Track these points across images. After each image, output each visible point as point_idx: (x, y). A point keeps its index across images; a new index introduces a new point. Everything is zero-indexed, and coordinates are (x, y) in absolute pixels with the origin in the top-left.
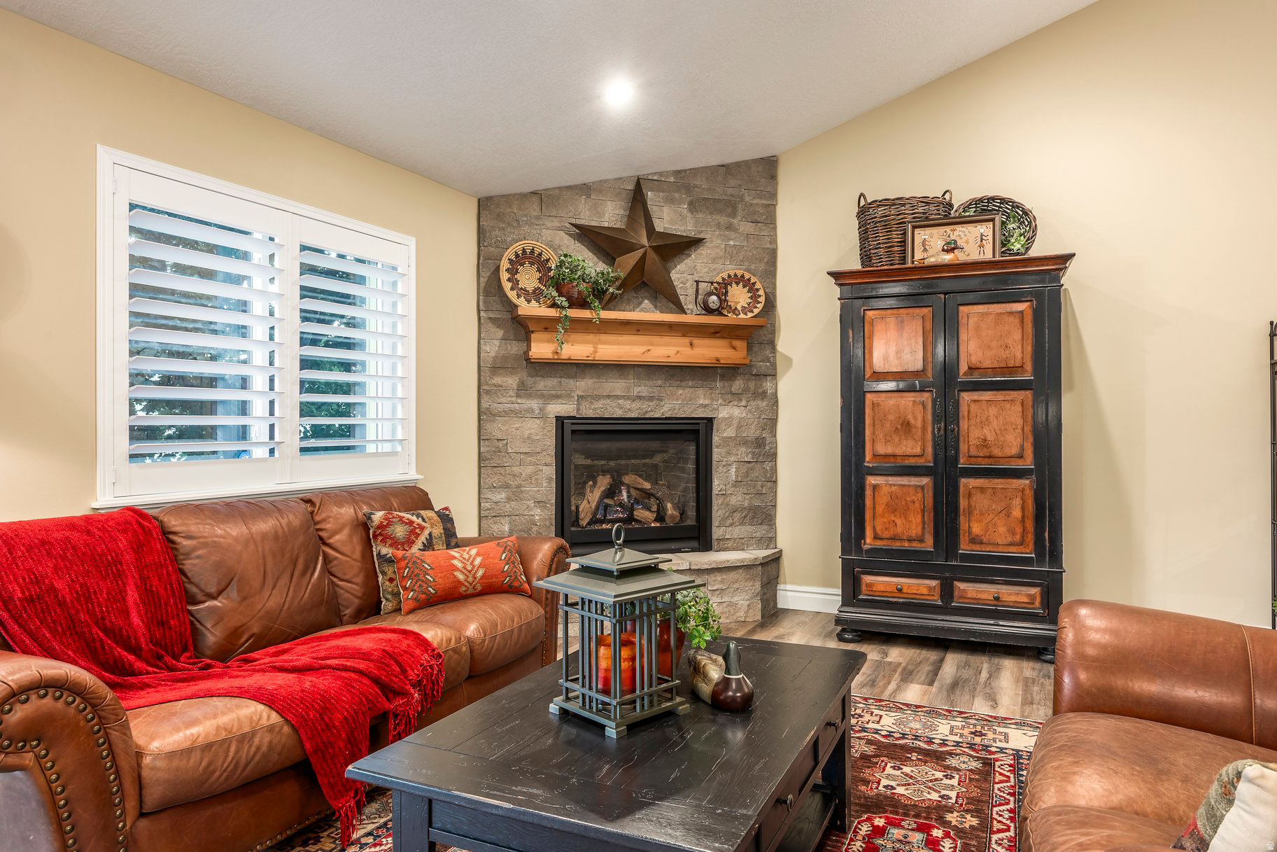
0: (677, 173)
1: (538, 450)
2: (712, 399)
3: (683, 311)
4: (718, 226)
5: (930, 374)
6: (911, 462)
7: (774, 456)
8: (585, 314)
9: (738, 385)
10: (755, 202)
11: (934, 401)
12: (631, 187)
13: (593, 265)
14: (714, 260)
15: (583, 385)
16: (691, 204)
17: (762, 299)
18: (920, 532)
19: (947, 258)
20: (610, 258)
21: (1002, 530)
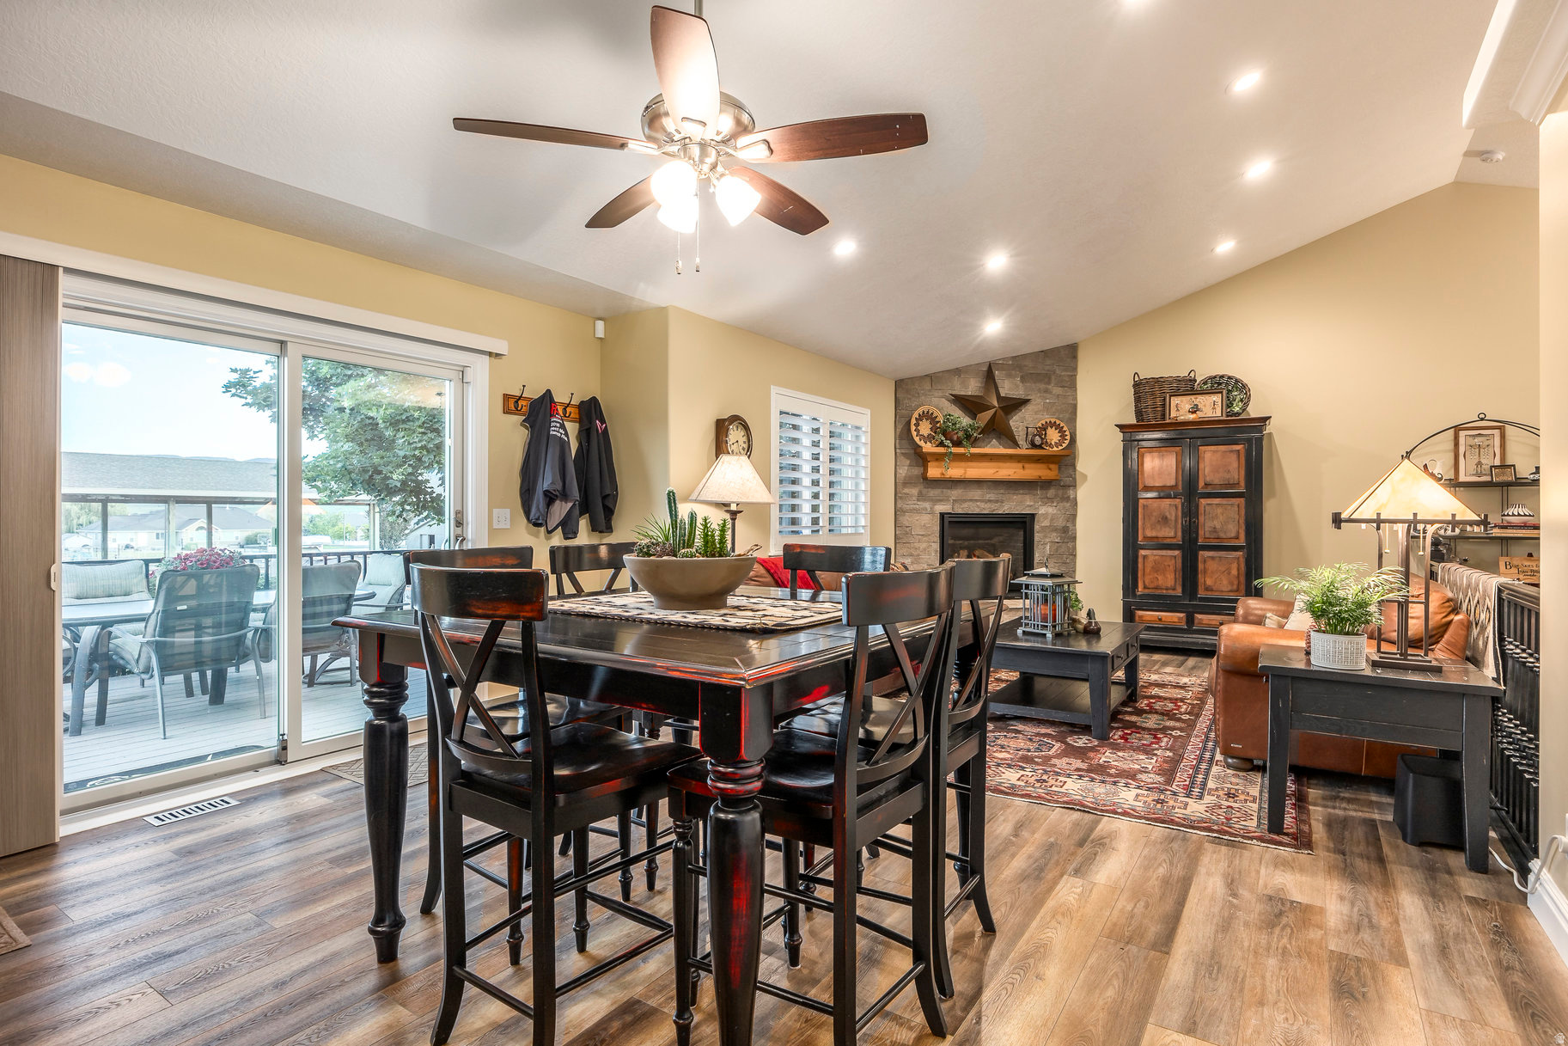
0: (1014, 358)
1: (929, 533)
2: (1035, 502)
3: (1016, 444)
4: (1039, 390)
5: (1180, 488)
6: (1168, 541)
7: (1074, 539)
8: (961, 450)
9: (1051, 492)
10: (1063, 374)
11: (1183, 505)
12: (985, 369)
13: (966, 421)
14: (1036, 413)
15: (955, 493)
16: (1022, 377)
17: (1068, 437)
18: (1173, 583)
19: (1192, 417)
20: (973, 416)
21: (1225, 582)
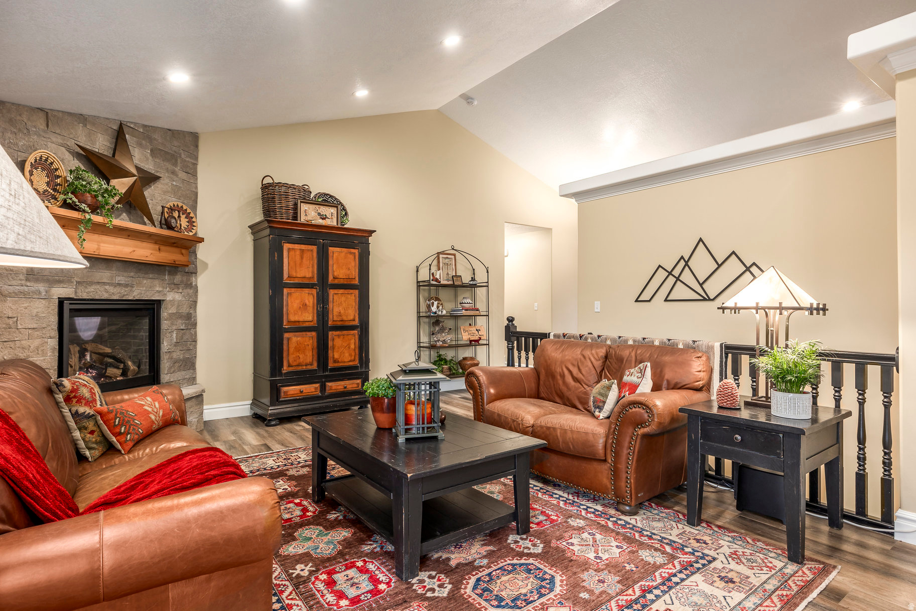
1: (44, 325)
2: (163, 287)
4: (168, 170)
5: (316, 279)
6: (307, 324)
7: (195, 324)
8: (101, 219)
9: (178, 278)
10: (187, 159)
11: (318, 294)
13: (98, 184)
14: (165, 193)
15: (80, 273)
16: (152, 150)
17: (195, 224)
18: (311, 361)
20: (106, 179)
21: (347, 355)
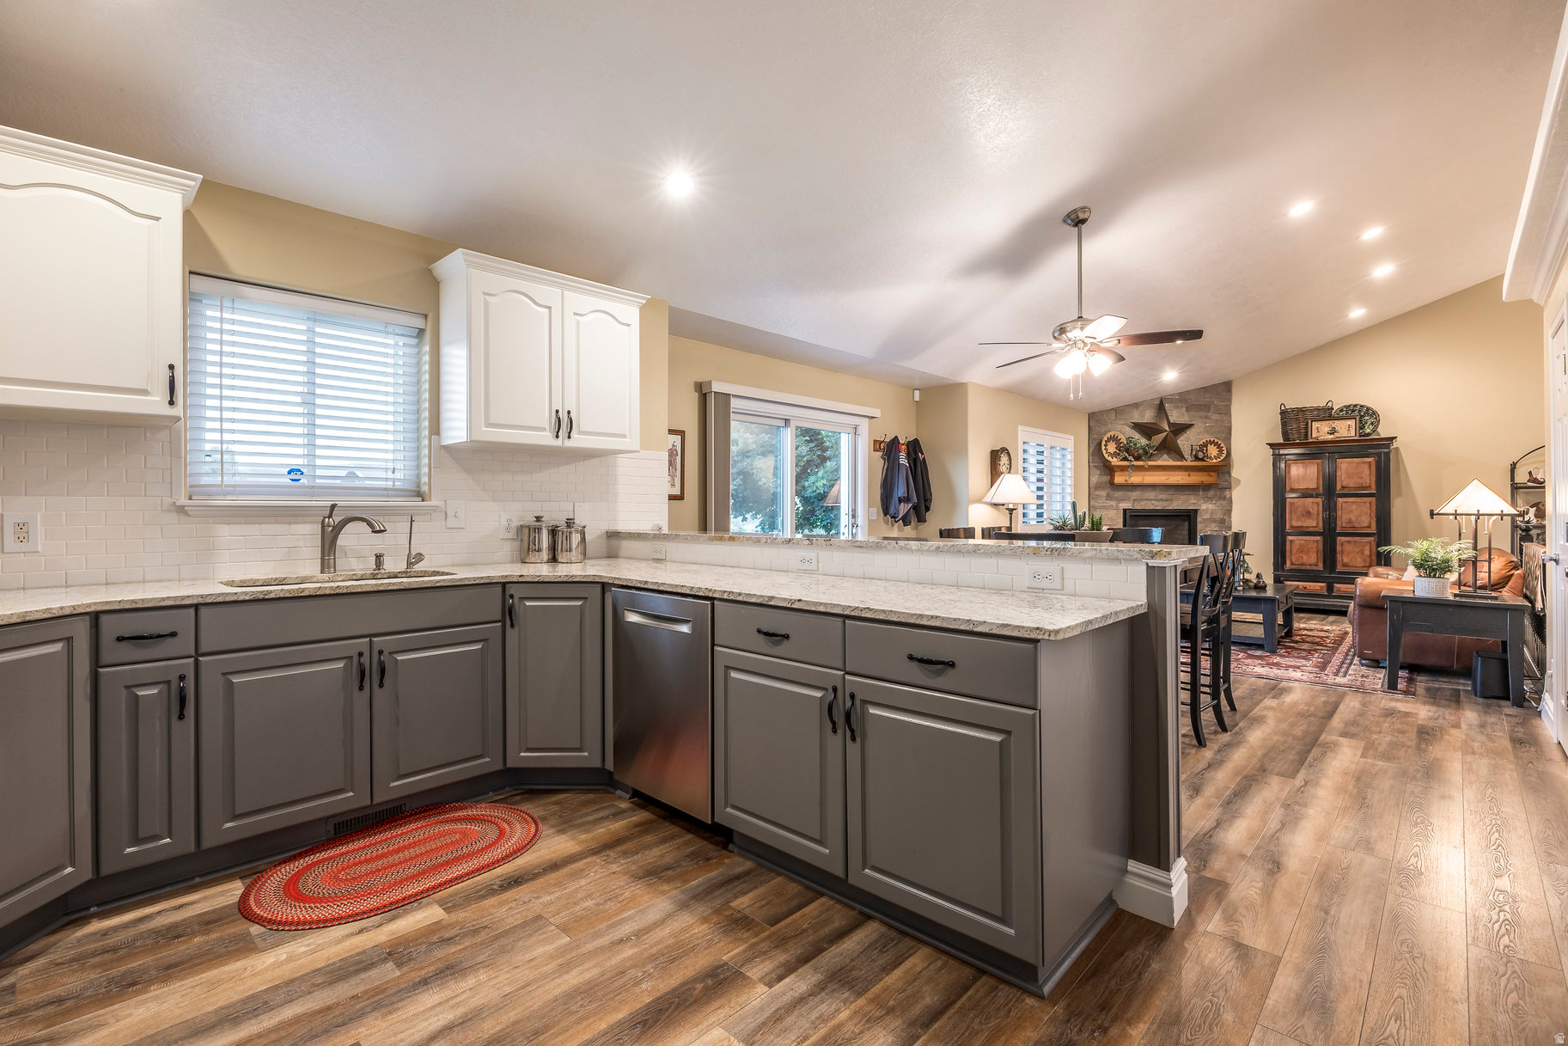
0: (1180, 394)
2: (1198, 501)
3: (1182, 458)
4: (1201, 417)
5: (1321, 489)
6: (1311, 530)
7: (1230, 527)
8: (1141, 463)
9: (1211, 493)
10: (1220, 404)
11: (1323, 502)
12: (1158, 403)
13: (1143, 441)
14: (1198, 434)
15: (1135, 494)
17: (1225, 452)
18: (1315, 561)
19: (1330, 437)
20: (1149, 438)
21: (1359, 560)
